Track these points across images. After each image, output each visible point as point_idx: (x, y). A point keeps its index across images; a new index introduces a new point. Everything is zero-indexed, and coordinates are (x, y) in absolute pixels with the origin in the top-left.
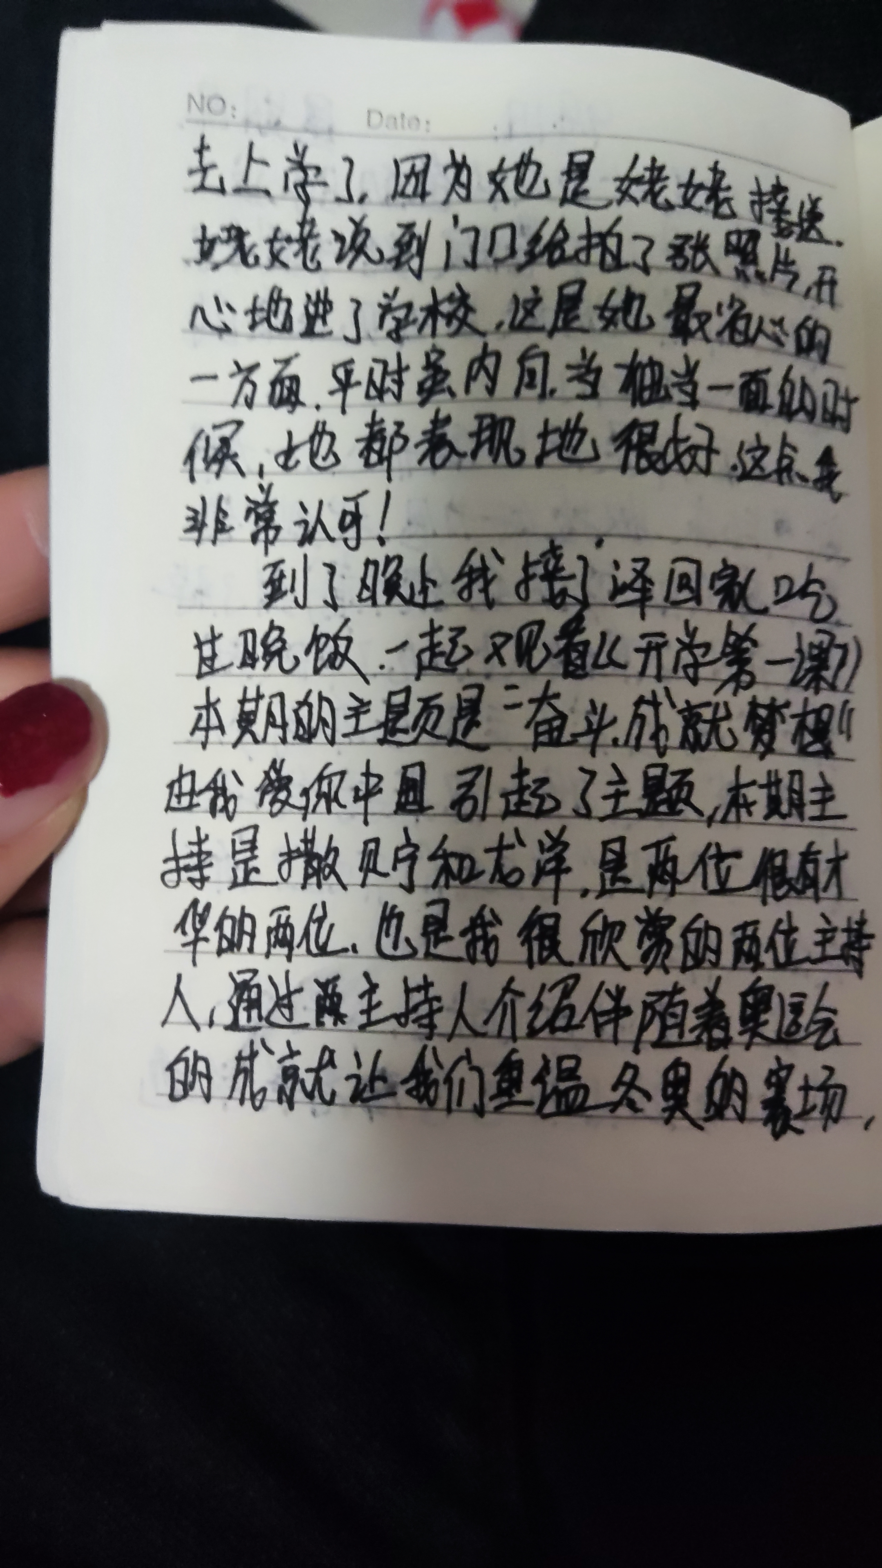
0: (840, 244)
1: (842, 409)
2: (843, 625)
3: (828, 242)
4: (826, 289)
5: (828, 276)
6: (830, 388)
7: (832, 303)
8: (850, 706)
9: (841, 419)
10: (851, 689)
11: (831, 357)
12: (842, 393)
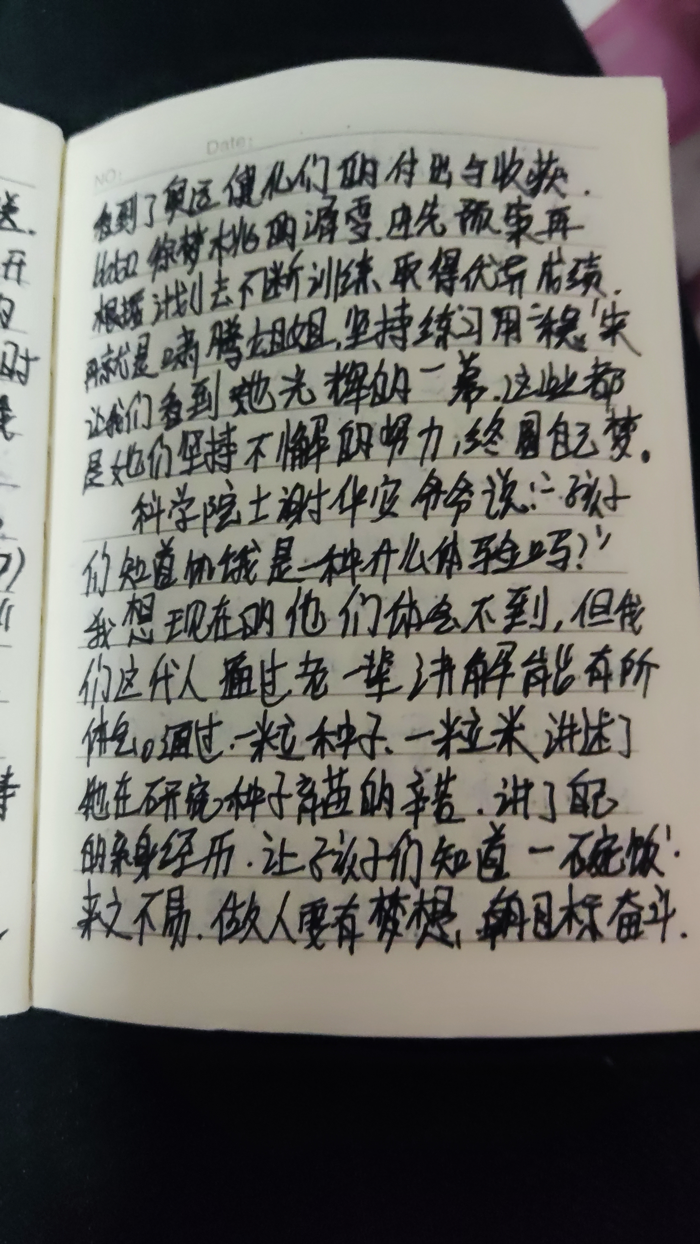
0: (31, 232)
1: (20, 365)
2: (8, 538)
3: (20, 231)
4: (13, 270)
5: (17, 258)
6: (10, 350)
7: (19, 281)
8: (8, 604)
9: (19, 373)
10: (11, 590)
11: (12, 324)
12: (22, 352)
